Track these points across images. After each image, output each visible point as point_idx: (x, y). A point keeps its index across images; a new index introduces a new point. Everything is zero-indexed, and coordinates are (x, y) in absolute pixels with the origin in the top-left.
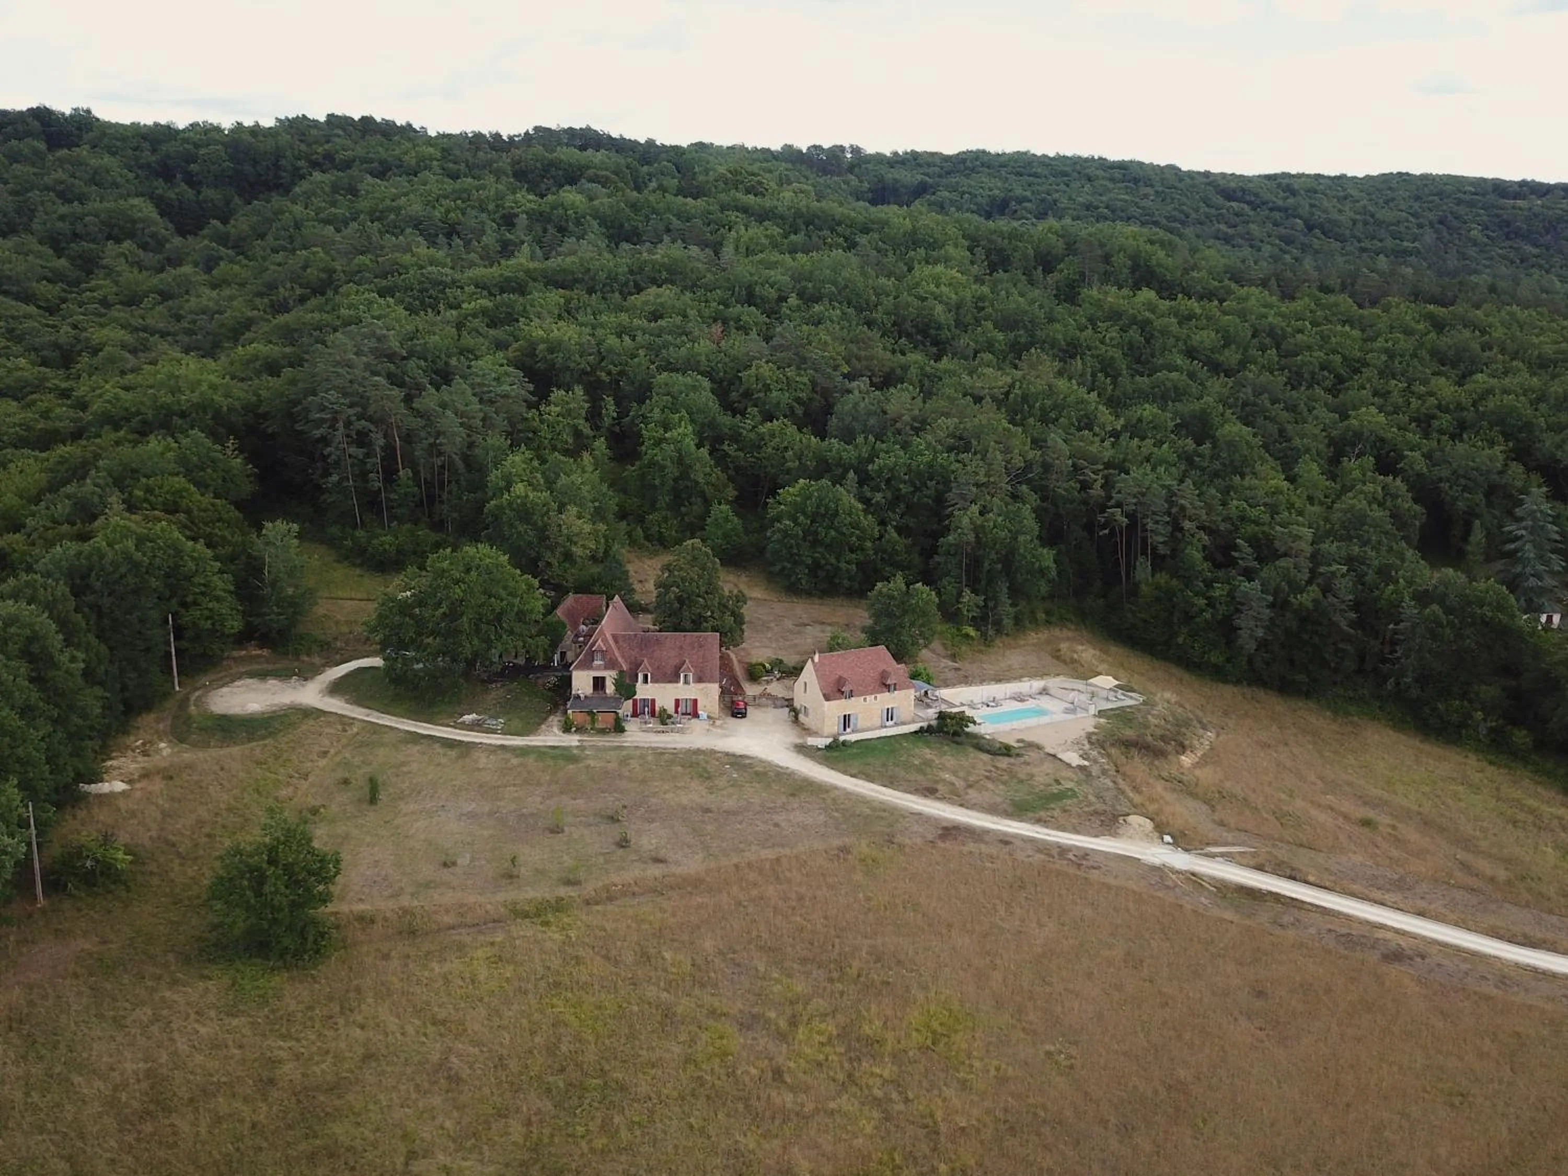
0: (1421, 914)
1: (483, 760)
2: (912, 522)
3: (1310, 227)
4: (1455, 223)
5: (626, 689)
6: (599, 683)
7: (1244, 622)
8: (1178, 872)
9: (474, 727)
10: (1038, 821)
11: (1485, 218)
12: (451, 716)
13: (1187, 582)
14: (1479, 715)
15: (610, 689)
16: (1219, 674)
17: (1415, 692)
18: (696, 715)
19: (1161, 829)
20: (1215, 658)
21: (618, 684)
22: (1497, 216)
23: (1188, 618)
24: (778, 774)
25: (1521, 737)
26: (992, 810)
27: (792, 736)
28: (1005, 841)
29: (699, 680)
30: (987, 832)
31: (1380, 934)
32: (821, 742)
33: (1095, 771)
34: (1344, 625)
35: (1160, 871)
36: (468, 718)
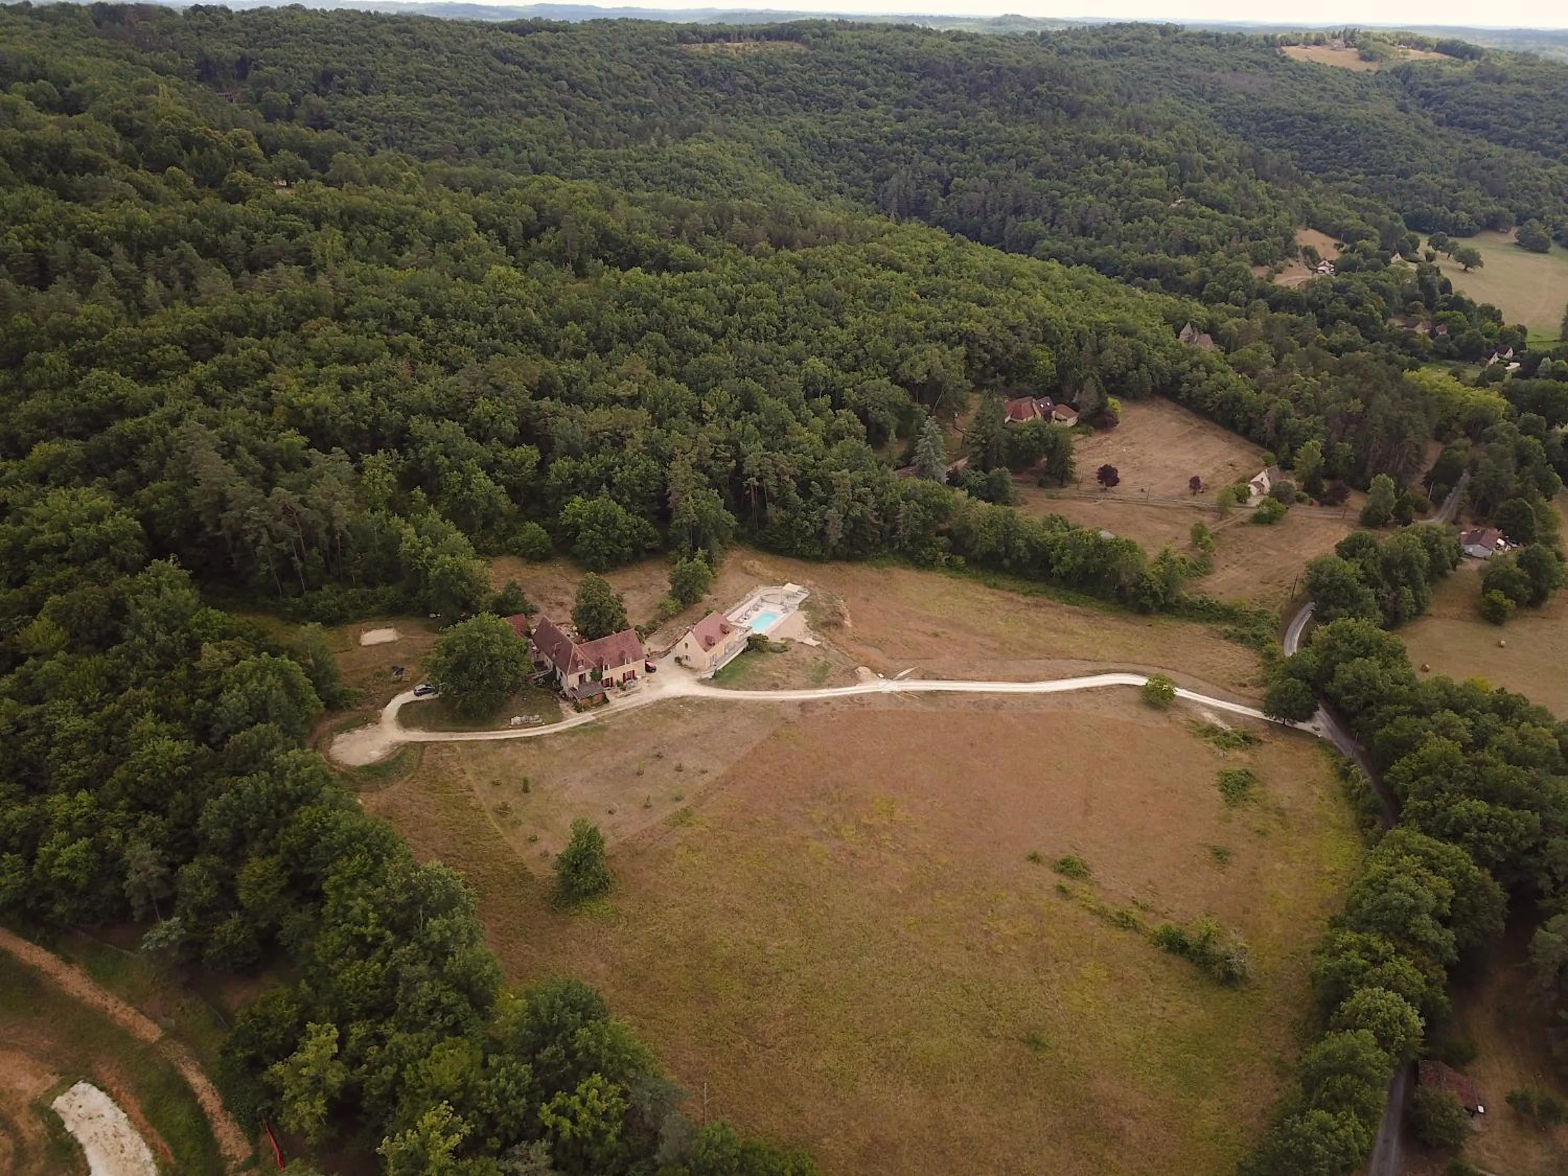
0: (989, 680)
1: (557, 745)
2: (644, 508)
3: (572, 86)
4: (665, 74)
5: (597, 677)
6: (581, 678)
7: (830, 530)
8: (899, 693)
9: (524, 725)
10: (830, 686)
11: (682, 68)
12: (503, 722)
13: (794, 512)
14: (941, 554)
15: (588, 679)
16: (819, 560)
17: (910, 548)
18: (635, 678)
19: (875, 671)
20: (818, 552)
21: (592, 675)
22: (690, 65)
23: (801, 532)
24: (708, 702)
25: (960, 560)
26: (807, 687)
27: (692, 677)
28: (827, 702)
29: (635, 660)
30: (816, 700)
31: (986, 697)
32: (710, 675)
33: (824, 645)
34: (872, 518)
35: (891, 695)
36: (517, 719)
